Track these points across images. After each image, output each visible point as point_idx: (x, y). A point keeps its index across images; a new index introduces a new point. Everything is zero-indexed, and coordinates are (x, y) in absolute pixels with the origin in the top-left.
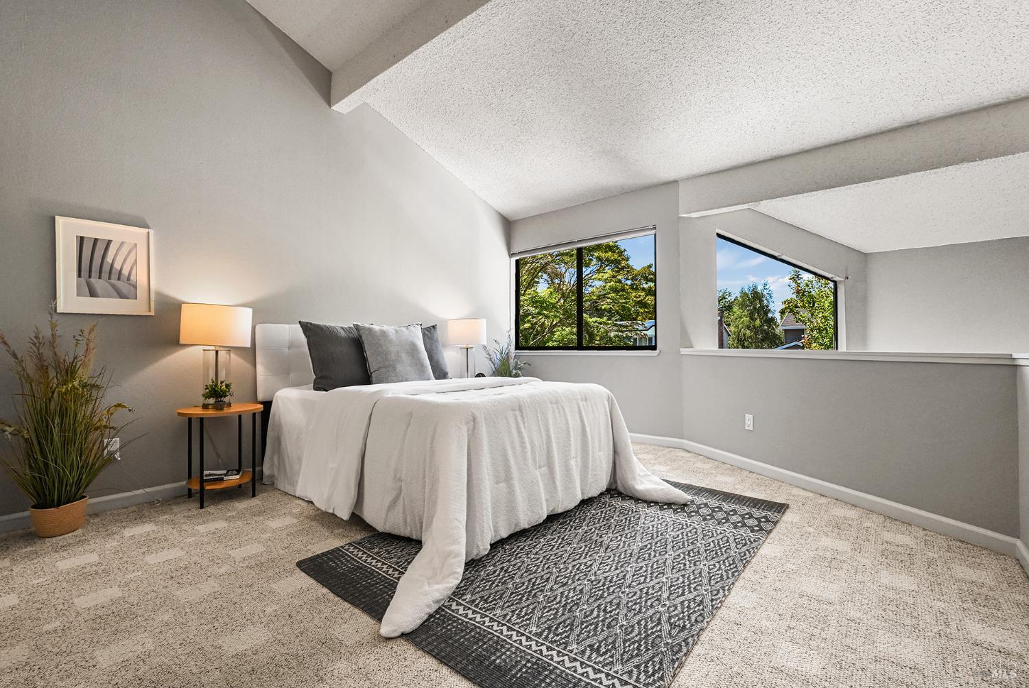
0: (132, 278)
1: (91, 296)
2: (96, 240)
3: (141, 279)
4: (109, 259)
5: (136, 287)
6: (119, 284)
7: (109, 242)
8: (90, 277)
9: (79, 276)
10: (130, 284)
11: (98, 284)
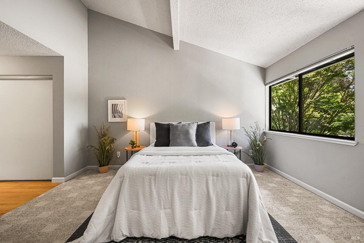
0: (122, 113)
1: (114, 118)
2: (115, 104)
3: (123, 112)
4: (118, 109)
5: (123, 115)
6: (119, 114)
7: (118, 104)
8: (114, 113)
9: (112, 113)
10: (122, 114)
11: (116, 115)
